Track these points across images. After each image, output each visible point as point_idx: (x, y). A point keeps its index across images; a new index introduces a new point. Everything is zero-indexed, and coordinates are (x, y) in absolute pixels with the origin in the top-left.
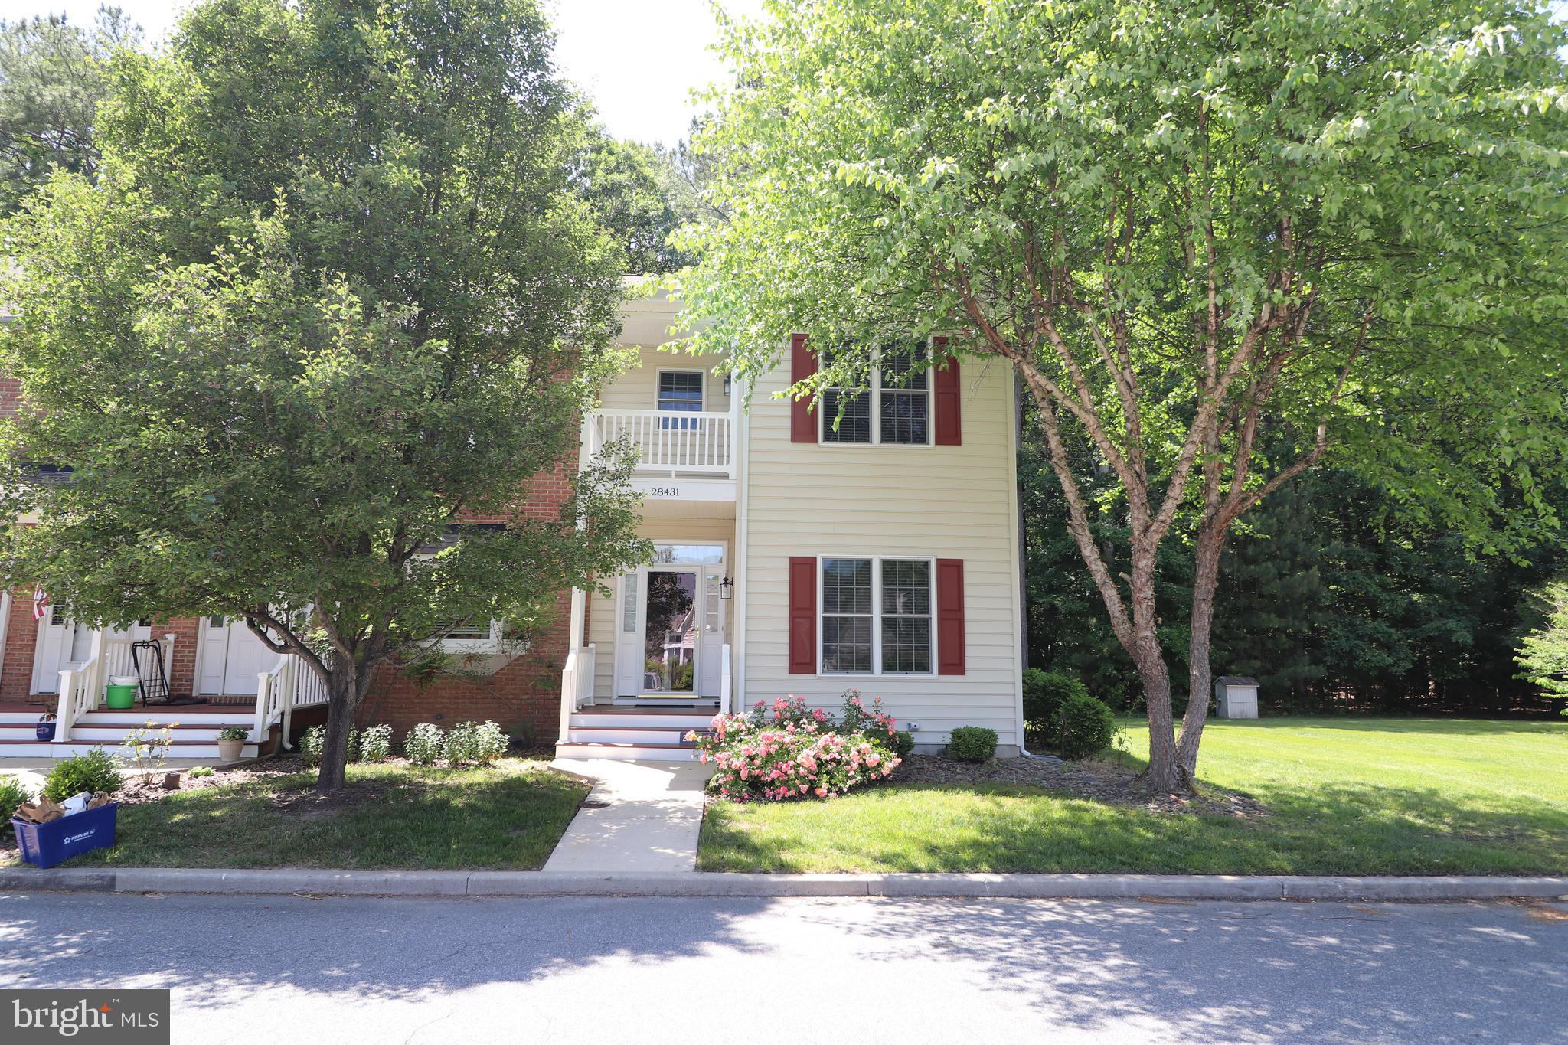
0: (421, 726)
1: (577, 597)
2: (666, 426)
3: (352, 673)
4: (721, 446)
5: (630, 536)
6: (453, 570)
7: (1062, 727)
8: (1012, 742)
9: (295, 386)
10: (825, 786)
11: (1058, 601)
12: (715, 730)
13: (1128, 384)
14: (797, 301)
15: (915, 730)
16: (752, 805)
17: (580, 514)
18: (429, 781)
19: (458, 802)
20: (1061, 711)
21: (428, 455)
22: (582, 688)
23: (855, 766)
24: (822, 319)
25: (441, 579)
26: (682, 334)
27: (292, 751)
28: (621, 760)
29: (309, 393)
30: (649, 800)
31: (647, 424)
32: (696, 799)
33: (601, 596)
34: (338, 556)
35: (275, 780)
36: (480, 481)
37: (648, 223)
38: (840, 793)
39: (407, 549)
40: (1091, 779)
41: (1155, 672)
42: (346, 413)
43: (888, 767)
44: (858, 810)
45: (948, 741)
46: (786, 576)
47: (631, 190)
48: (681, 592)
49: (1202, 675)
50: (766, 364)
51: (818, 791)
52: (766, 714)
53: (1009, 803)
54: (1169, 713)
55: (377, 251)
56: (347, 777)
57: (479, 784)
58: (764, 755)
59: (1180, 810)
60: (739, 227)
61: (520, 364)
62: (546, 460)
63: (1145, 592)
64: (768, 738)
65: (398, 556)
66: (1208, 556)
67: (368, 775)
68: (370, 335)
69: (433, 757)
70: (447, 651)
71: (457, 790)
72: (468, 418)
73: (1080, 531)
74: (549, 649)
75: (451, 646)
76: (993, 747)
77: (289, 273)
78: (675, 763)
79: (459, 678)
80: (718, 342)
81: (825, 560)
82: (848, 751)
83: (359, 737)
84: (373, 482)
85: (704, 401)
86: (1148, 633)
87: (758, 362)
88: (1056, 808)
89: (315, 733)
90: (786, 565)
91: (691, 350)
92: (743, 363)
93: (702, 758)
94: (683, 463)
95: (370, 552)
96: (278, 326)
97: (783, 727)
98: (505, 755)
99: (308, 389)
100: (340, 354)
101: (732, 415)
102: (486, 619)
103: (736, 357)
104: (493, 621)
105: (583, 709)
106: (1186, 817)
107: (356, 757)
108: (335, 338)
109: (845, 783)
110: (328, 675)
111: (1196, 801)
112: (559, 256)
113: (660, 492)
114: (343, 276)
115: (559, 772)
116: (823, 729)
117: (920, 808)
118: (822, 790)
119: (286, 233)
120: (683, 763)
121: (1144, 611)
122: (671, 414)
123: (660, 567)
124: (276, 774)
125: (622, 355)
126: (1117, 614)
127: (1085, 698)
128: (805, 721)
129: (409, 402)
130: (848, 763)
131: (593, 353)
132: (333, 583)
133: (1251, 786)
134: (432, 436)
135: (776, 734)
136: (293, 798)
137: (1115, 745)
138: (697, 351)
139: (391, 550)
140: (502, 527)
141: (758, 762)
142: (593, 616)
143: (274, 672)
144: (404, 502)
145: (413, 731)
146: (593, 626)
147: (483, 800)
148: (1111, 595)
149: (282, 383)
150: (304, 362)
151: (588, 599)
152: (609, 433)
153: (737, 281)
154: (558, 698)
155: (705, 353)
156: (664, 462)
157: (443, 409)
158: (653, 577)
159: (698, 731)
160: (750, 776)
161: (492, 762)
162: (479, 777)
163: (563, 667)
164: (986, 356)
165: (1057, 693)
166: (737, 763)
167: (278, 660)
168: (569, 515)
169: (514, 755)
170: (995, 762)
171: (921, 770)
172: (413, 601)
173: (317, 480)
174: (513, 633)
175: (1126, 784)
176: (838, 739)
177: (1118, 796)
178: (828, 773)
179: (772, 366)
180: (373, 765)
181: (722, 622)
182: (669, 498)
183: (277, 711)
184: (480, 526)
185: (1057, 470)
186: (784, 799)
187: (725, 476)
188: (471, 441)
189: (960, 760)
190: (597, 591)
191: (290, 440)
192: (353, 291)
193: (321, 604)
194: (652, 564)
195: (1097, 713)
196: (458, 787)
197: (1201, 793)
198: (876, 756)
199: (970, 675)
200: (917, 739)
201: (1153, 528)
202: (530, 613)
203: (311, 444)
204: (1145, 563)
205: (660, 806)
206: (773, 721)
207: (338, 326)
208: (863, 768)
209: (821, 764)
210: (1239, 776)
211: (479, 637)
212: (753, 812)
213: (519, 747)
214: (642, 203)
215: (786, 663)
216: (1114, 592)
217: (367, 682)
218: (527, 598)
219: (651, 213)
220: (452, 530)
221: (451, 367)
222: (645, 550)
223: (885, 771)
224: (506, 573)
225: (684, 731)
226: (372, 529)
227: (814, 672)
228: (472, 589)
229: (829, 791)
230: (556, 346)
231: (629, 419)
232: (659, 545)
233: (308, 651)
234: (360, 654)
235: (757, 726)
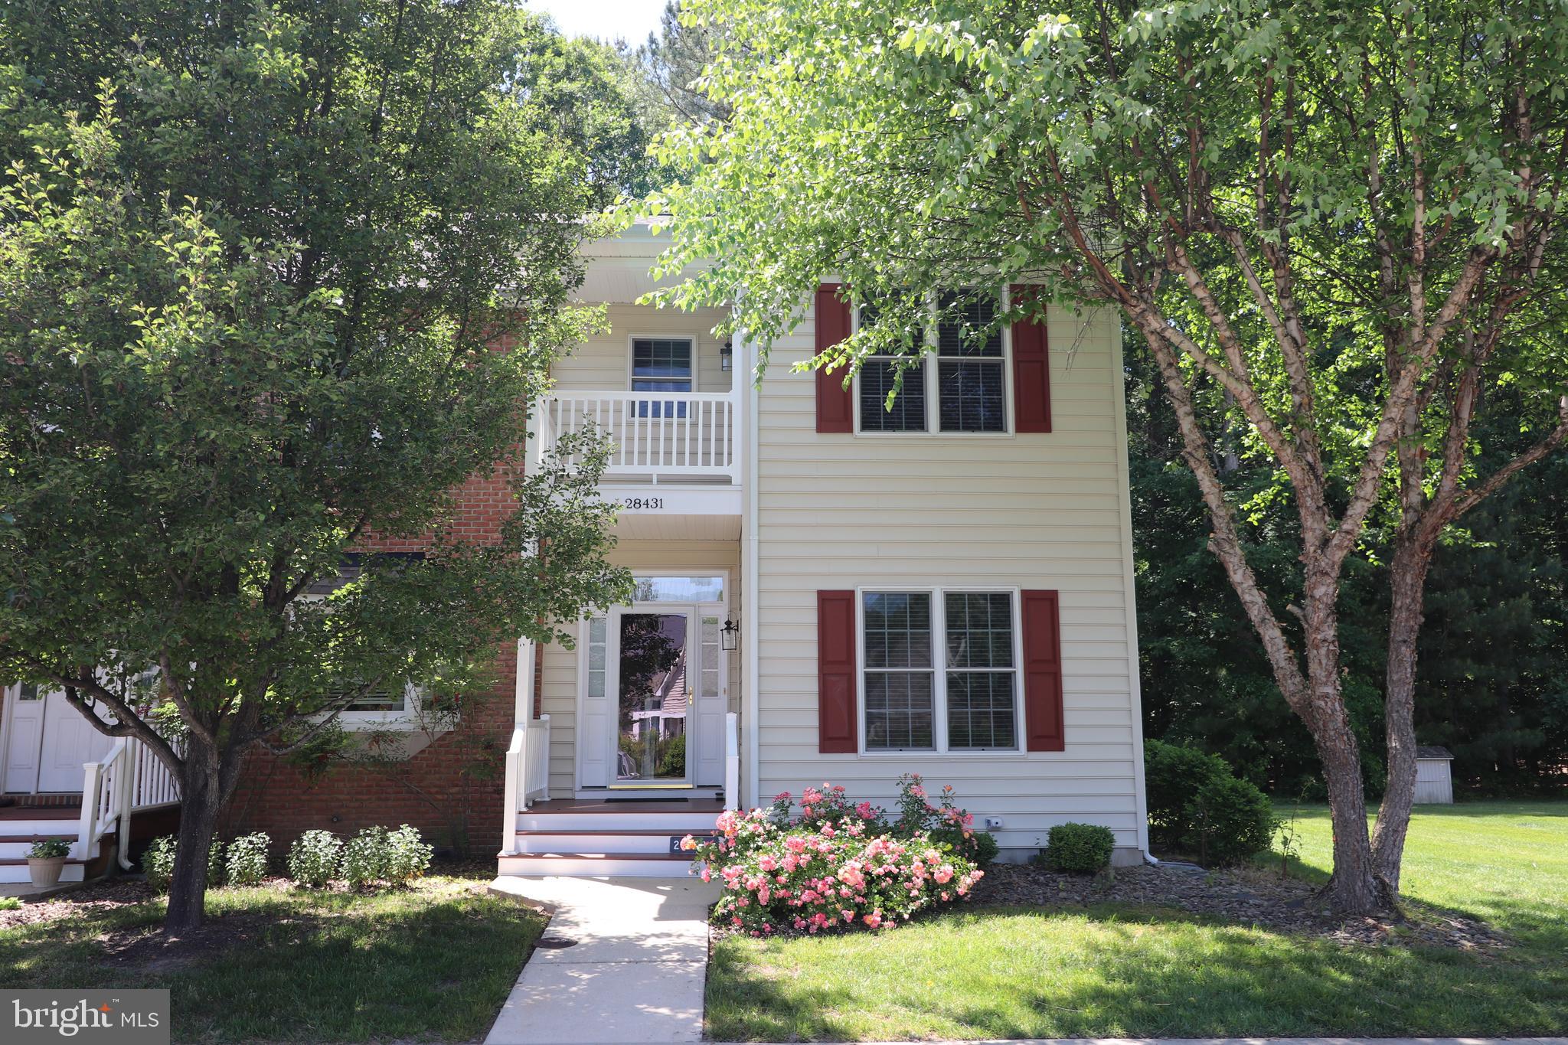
0: (311, 834)
1: (525, 649)
2: (644, 413)
3: (213, 762)
4: (720, 440)
5: (600, 564)
6: (354, 614)
7: (1200, 822)
8: (1132, 844)
9: (128, 358)
10: (877, 912)
11: (1174, 645)
12: (722, 834)
13: (1294, 339)
14: (828, 230)
15: (997, 829)
16: (777, 941)
17: (530, 535)
18: (323, 912)
19: (363, 943)
20: (1198, 799)
21: (317, 454)
22: (532, 775)
23: (919, 882)
24: (866, 255)
25: (337, 628)
26: (670, 280)
27: (132, 870)
28: (588, 877)
29: (147, 367)
30: (631, 934)
31: (618, 411)
32: (696, 932)
33: (561, 648)
34: (192, 599)
35: (106, 914)
36: (391, 490)
37: (610, 146)
38: (900, 921)
39: (289, 587)
40: (1247, 894)
41: (1340, 745)
42: (201, 395)
43: (965, 883)
44: (928, 946)
45: (1044, 842)
46: (812, 618)
47: (585, 102)
48: (664, 641)
49: (1405, 747)
50: (786, 322)
51: (869, 919)
52: (791, 810)
53: (1139, 932)
54: (1360, 802)
55: (243, 168)
56: (208, 908)
57: (393, 915)
58: (791, 869)
59: (1382, 940)
60: (747, 129)
61: (443, 329)
62: (483, 461)
63: (1324, 631)
64: (797, 845)
65: (276, 596)
66: (1409, 580)
67: (237, 905)
68: (234, 284)
69: (327, 876)
70: (346, 728)
71: (361, 926)
72: (373, 400)
73: (1227, 547)
74: (487, 723)
75: (352, 721)
76: (1108, 852)
77: (118, 198)
78: (664, 881)
79: (363, 764)
80: (719, 290)
81: (865, 594)
82: (908, 861)
83: (224, 850)
84: (241, 493)
85: (694, 378)
86: (1329, 690)
87: (776, 318)
88: (1207, 940)
89: (163, 846)
90: (813, 601)
91: (682, 303)
92: (754, 320)
93: (703, 875)
94: (668, 462)
95: (237, 591)
96: (104, 273)
97: (817, 829)
98: (428, 873)
99: (146, 362)
100: (190, 312)
101: (734, 397)
102: (400, 683)
103: (745, 312)
104: (409, 686)
105: (535, 805)
106: (1393, 950)
107: (221, 879)
108: (183, 289)
109: (905, 906)
110: (180, 768)
111: (1403, 928)
112: (497, 175)
113: (637, 503)
114: (194, 201)
115: (504, 896)
116: (872, 830)
117: (1014, 941)
118: (875, 917)
119: (113, 143)
120: (675, 880)
121: (1321, 660)
122: (650, 397)
123: (639, 608)
124: (109, 905)
125: (583, 315)
126: (1283, 664)
127: (1230, 781)
128: (847, 819)
129: (291, 377)
130: (908, 879)
131: (544, 311)
132: (185, 636)
133: (1473, 903)
134: (322, 431)
135: (808, 838)
136: (132, 940)
137: (1277, 846)
138: (689, 305)
139: (266, 590)
140: (420, 556)
141: (783, 878)
142: (546, 677)
143: (106, 761)
144: (284, 520)
145: (300, 840)
146: (546, 691)
147: (399, 939)
148: (1273, 636)
149: (109, 354)
150: (139, 323)
151: (539, 653)
152: (566, 424)
153: (746, 204)
154: (500, 791)
155: (702, 306)
156: (642, 462)
157: (336, 389)
158: (627, 620)
159: (698, 835)
160: (772, 899)
161: (410, 882)
162: (392, 905)
163: (507, 748)
164: (1097, 302)
165: (1190, 774)
166: (753, 881)
167: (113, 744)
168: (514, 535)
169: (440, 873)
170: (1112, 873)
171: (1008, 886)
172: (298, 661)
173: (161, 491)
174: (435, 703)
175: (1299, 903)
176: (893, 845)
177: (1290, 920)
178: (881, 893)
179: (793, 324)
180: (244, 890)
181: (723, 682)
182: (650, 511)
183: (111, 816)
184: (391, 555)
185: (1192, 463)
186: (822, 932)
187: (726, 481)
188: (377, 434)
189: (1062, 870)
190: (555, 641)
191: (122, 435)
192: (209, 223)
193: (168, 666)
194: (630, 604)
195: (1250, 802)
196: (364, 920)
197: (1409, 915)
198: (948, 868)
199: (1070, 751)
200: (1001, 841)
201: (1335, 541)
202: (462, 674)
203: (151, 441)
204: (1324, 591)
205: (649, 943)
206: (801, 821)
207: (188, 272)
208: (931, 886)
209: (871, 880)
210: (1454, 889)
211: (390, 708)
212: (779, 950)
213: (446, 863)
214: (600, 119)
215: (814, 737)
216: (1277, 633)
217: (235, 774)
218: (457, 653)
219: (613, 133)
220: (351, 561)
221: (348, 328)
222: (620, 580)
223: (961, 890)
224: (426, 618)
225: (677, 836)
226: (240, 559)
227: (855, 750)
228: (381, 642)
229: (884, 918)
230: (492, 303)
231: (592, 403)
232: (638, 576)
233: (152, 734)
234: (225, 734)
235: (780, 828)
